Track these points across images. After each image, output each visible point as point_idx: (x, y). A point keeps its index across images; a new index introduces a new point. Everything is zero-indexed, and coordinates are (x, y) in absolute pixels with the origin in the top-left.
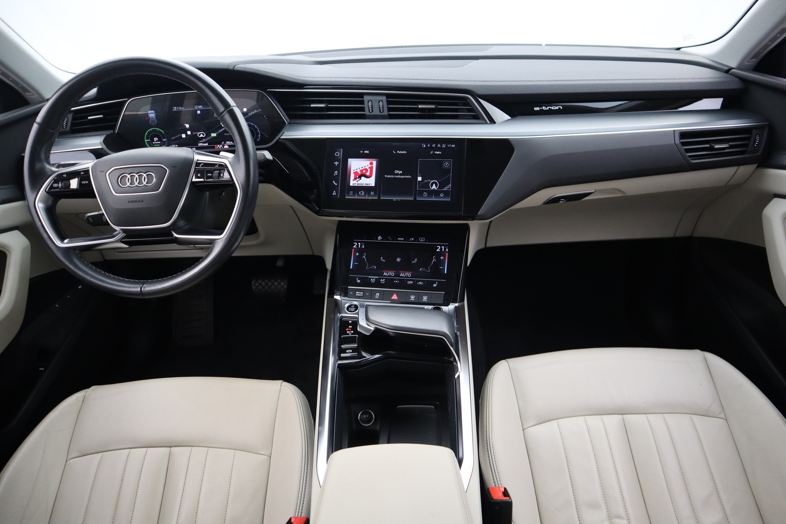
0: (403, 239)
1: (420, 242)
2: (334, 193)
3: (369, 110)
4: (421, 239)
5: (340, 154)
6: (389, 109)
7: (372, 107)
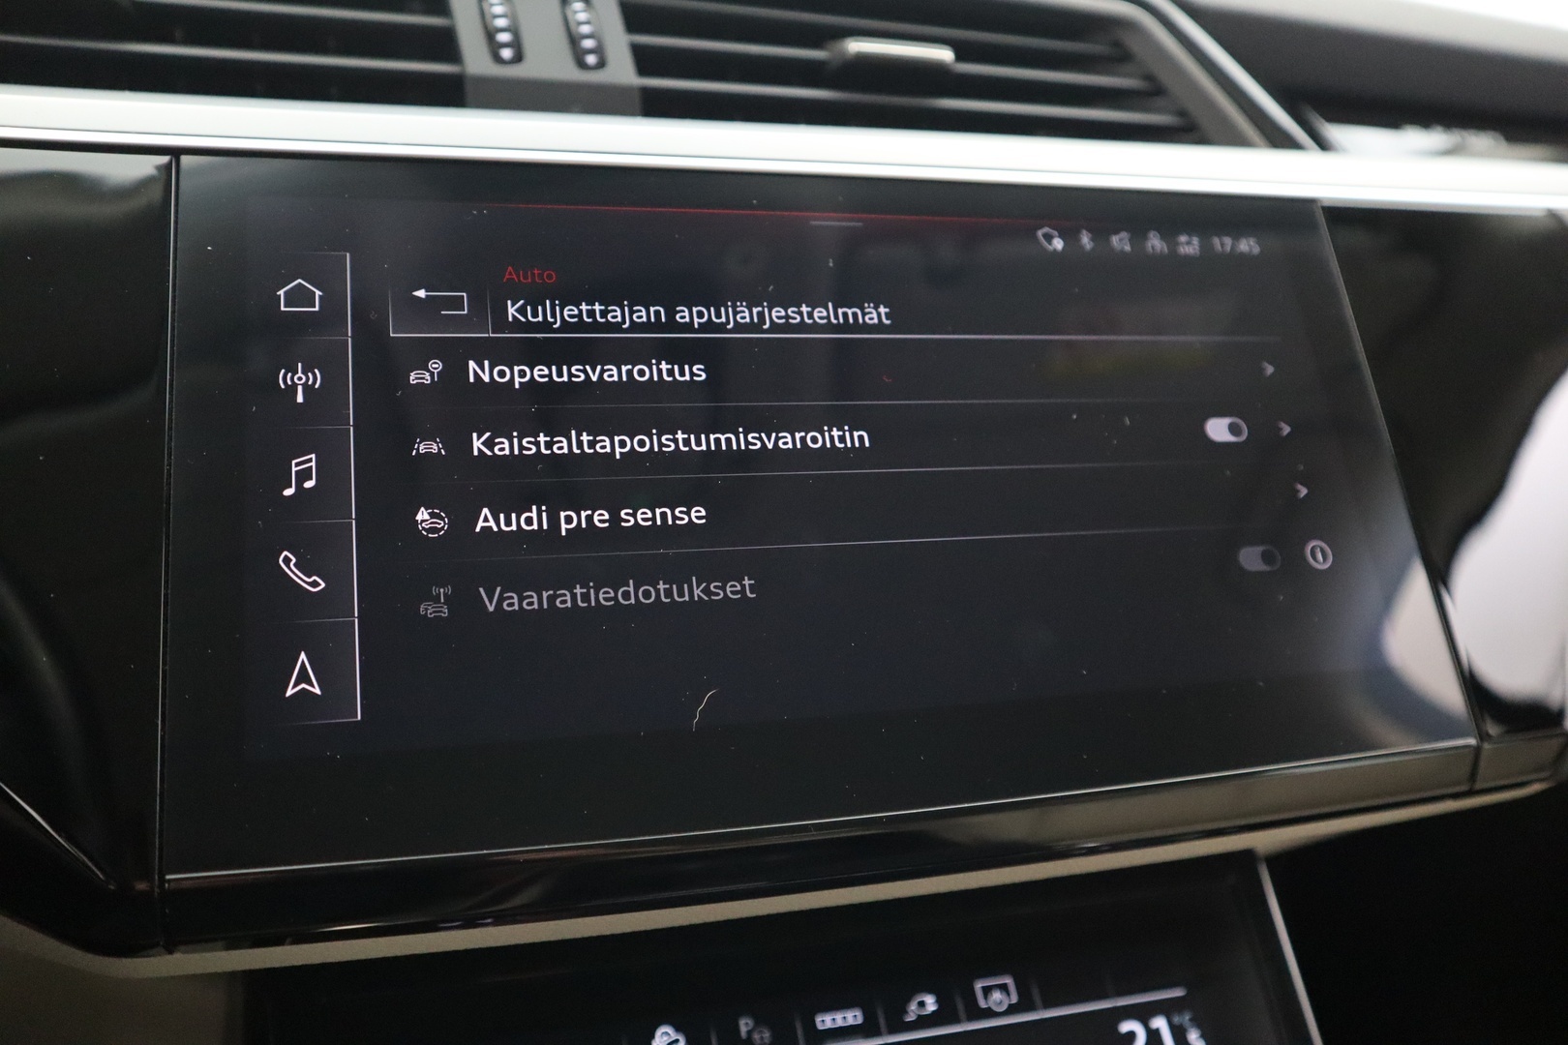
0: (852, 1017)
1: (989, 1013)
2: (303, 680)
3: (494, 48)
4: (987, 991)
5: (333, 301)
6: (646, 61)
7: (514, 29)
